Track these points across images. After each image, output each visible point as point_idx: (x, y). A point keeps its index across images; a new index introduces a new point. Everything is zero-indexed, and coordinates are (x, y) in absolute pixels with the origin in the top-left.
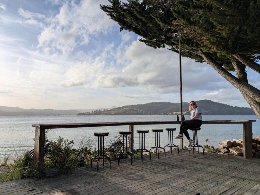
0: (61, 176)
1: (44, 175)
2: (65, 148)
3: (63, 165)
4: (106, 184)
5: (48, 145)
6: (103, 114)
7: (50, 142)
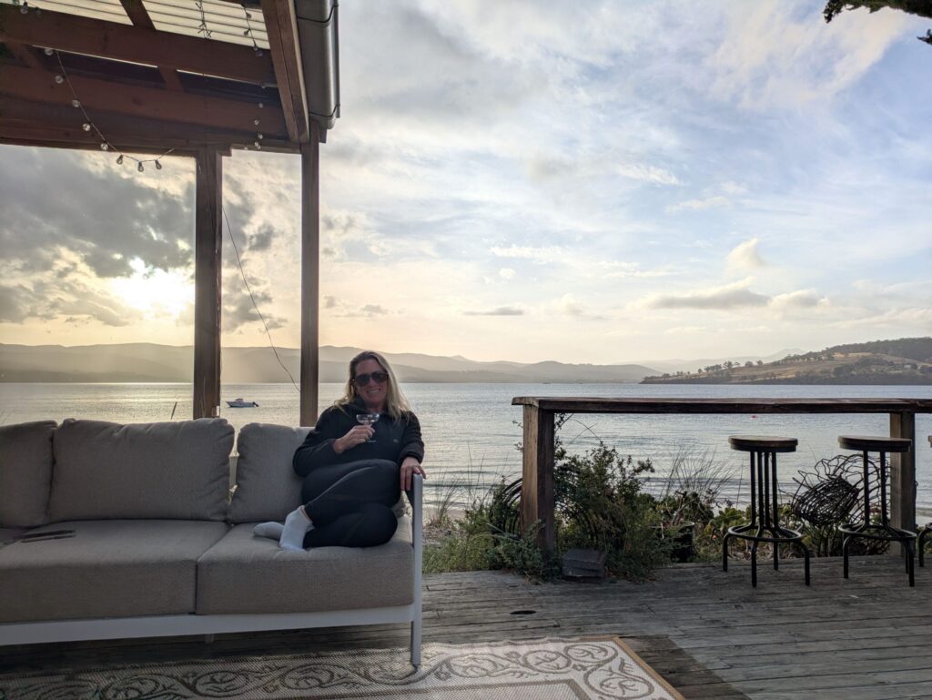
0: (612, 582)
1: (556, 568)
2: (622, 486)
3: (619, 545)
4: (800, 644)
5: (564, 468)
6: (745, 378)
7: (570, 458)
